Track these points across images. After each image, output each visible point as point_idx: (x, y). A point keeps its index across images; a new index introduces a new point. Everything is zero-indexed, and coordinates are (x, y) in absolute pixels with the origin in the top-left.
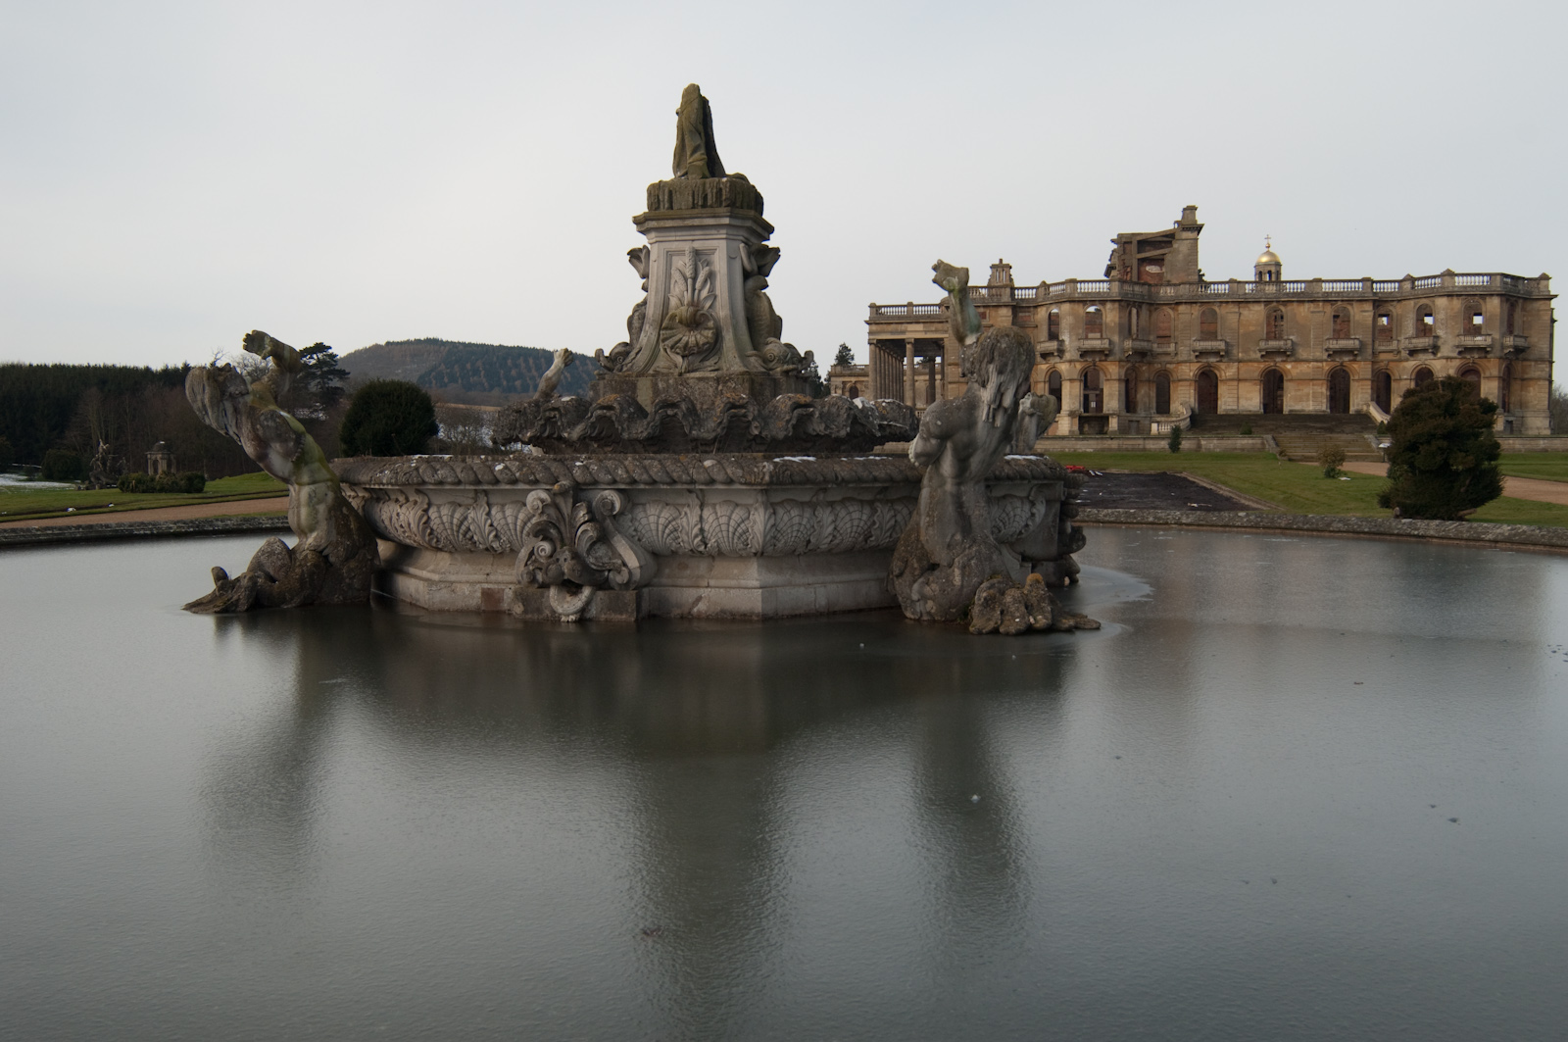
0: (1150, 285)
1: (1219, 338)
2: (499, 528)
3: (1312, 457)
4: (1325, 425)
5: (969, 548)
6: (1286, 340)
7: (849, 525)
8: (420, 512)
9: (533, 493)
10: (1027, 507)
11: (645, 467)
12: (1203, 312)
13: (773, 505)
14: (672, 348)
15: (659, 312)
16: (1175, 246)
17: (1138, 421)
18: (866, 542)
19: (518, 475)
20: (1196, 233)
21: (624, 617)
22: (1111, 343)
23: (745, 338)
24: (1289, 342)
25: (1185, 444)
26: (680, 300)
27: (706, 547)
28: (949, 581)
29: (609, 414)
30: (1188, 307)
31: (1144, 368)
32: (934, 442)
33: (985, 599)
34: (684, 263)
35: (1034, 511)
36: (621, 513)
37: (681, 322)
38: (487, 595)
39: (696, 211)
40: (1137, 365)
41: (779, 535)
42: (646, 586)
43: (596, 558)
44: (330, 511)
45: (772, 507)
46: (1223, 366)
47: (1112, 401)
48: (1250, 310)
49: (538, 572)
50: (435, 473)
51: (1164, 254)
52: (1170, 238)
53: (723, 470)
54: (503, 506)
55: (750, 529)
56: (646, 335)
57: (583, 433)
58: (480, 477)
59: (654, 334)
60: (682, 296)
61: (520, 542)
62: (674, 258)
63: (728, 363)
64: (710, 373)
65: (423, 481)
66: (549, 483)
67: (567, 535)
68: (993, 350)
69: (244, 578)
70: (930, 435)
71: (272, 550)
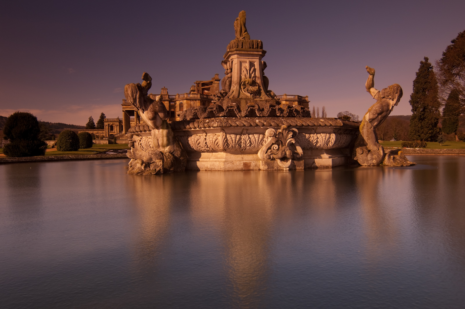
0: (208, 96)
2: (252, 142)
9: (269, 129)
15: (239, 80)
16: (213, 85)
19: (265, 123)
20: (219, 82)
21: (300, 168)
27: (316, 147)
32: (376, 115)
38: (245, 165)
44: (173, 139)
49: (271, 155)
50: (235, 122)
51: (210, 87)
52: (211, 83)
53: (328, 122)
54: (253, 134)
55: (330, 141)
56: (234, 87)
57: (246, 114)
58: (252, 124)
59: (238, 86)
60: (246, 75)
61: (258, 146)
62: (242, 63)
63: (264, 96)
64: (261, 99)
65: (231, 126)
66: (275, 126)
67: (284, 143)
68: (397, 90)
69: (157, 162)
70: (376, 113)
71: (156, 153)
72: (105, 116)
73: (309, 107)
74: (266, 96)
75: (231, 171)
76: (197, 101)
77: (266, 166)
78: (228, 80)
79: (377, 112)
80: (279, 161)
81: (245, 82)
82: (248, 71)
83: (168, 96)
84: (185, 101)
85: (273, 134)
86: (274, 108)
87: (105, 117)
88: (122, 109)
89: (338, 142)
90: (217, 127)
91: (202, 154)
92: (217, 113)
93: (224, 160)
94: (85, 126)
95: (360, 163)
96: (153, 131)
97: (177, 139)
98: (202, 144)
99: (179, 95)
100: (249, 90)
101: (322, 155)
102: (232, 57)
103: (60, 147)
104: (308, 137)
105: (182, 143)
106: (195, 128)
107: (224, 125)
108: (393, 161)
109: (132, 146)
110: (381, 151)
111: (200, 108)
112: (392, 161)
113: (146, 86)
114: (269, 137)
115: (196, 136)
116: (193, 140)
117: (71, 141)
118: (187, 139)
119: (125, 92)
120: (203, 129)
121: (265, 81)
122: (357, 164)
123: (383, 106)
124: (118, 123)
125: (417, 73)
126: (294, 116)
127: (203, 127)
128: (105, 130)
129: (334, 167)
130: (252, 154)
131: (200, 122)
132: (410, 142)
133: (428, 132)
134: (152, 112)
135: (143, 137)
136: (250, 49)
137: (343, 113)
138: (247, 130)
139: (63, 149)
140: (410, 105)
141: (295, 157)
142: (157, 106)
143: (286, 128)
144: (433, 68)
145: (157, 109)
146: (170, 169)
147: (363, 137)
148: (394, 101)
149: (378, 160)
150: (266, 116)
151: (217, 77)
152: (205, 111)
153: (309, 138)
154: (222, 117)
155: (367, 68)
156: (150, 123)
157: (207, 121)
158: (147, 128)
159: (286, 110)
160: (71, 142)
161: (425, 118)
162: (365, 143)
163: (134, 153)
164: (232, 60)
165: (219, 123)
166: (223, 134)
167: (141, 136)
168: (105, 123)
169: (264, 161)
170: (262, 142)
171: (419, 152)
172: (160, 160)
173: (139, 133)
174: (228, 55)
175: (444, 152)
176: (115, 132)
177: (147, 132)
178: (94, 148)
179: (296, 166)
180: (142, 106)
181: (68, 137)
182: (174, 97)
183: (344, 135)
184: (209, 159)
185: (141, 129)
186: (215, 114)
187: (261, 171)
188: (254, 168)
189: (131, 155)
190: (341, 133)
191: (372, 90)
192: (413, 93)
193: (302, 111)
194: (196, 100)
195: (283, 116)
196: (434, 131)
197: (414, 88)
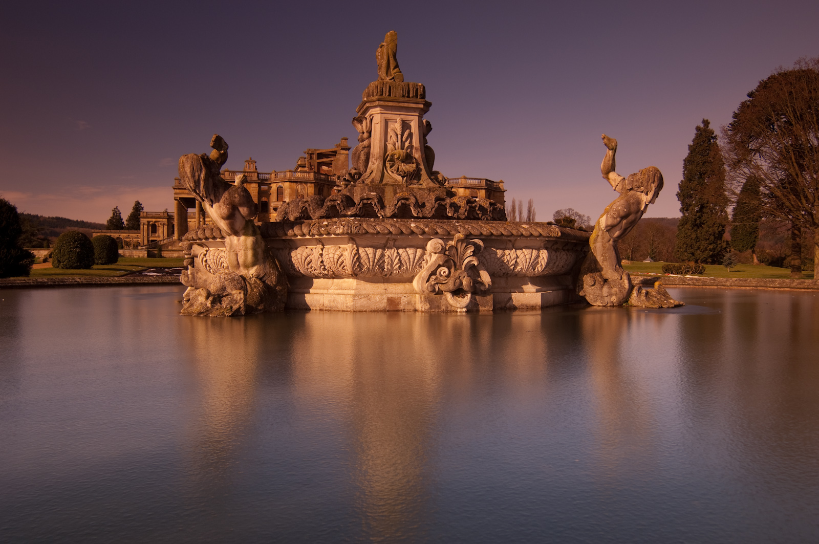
2: (403, 261)
16: (337, 157)
19: (426, 230)
20: (347, 151)
21: (486, 308)
26: (393, 146)
27: (515, 272)
32: (618, 219)
44: (264, 253)
49: (437, 285)
50: (374, 227)
51: (332, 161)
52: (334, 153)
53: (535, 230)
54: (405, 248)
55: (539, 262)
56: (374, 164)
57: (393, 212)
58: (404, 230)
59: (381, 163)
60: (395, 144)
61: (413, 269)
62: (389, 123)
63: (425, 181)
64: (420, 187)
65: (367, 232)
66: (444, 235)
67: (458, 264)
68: (654, 177)
69: (234, 294)
70: (619, 216)
71: (232, 278)
72: (142, 206)
73: (505, 200)
74: (430, 180)
75: (365, 311)
76: (309, 185)
77: (428, 304)
78: (362, 152)
79: (619, 214)
80: (449, 296)
81: (393, 156)
82: (399, 136)
83: (256, 174)
84: (287, 184)
85: (441, 248)
86: (443, 203)
87: (143, 209)
88: (173, 196)
89: (552, 265)
90: (343, 234)
91: (315, 281)
92: (343, 208)
93: (353, 292)
94: (106, 223)
95: (589, 301)
96: (227, 240)
97: (271, 254)
98: (316, 264)
99: (276, 175)
100: (400, 170)
101: (524, 287)
102: (372, 111)
103: (59, 261)
104: (500, 254)
105: (279, 261)
106: (304, 235)
107: (354, 230)
108: (646, 299)
109: (190, 264)
110: (626, 282)
111: (313, 200)
112: (644, 298)
113: (217, 159)
114: (432, 254)
115: (304, 250)
116: (299, 256)
117: (78, 250)
118: (289, 254)
119: (179, 169)
120: (317, 237)
121: (429, 155)
122: (584, 303)
123: (629, 204)
124: (165, 220)
125: (690, 146)
126: (477, 216)
127: (317, 233)
128: (142, 233)
129: (544, 307)
130: (403, 282)
131: (312, 225)
132: (677, 264)
133: (708, 248)
134: (228, 205)
135: (211, 249)
136: (403, 99)
137: (564, 212)
138: (395, 240)
139: (63, 265)
140: (679, 200)
141: (477, 289)
142: (236, 195)
143: (463, 238)
144: (716, 139)
145: (237, 200)
146: (257, 306)
147: (595, 256)
148: (649, 195)
149: (621, 296)
150: (429, 216)
151: (345, 144)
152: (322, 205)
153: (501, 257)
154: (351, 216)
155: (604, 138)
156: (223, 225)
157: (325, 223)
158: (219, 233)
159: (463, 207)
160: (78, 253)
161: (703, 224)
162: (598, 267)
163: (193, 277)
164: (370, 116)
165: (346, 228)
166: (352, 246)
167: (207, 247)
168: (141, 219)
169: (423, 296)
170: (420, 262)
171: (690, 282)
172: (240, 291)
173: (203, 241)
174: (365, 107)
175: (733, 284)
176: (159, 237)
177: (218, 240)
178: (120, 264)
179: (478, 305)
180: (209, 195)
181: (74, 243)
182: (268, 176)
183: (563, 253)
184: (327, 290)
185: (208, 234)
186: (340, 211)
187: (417, 313)
188: (406, 308)
189: (188, 280)
190: (557, 249)
191: (612, 175)
192: (683, 179)
193: (491, 208)
194: (306, 183)
195: (458, 216)
196: (717, 247)
197: (684, 171)
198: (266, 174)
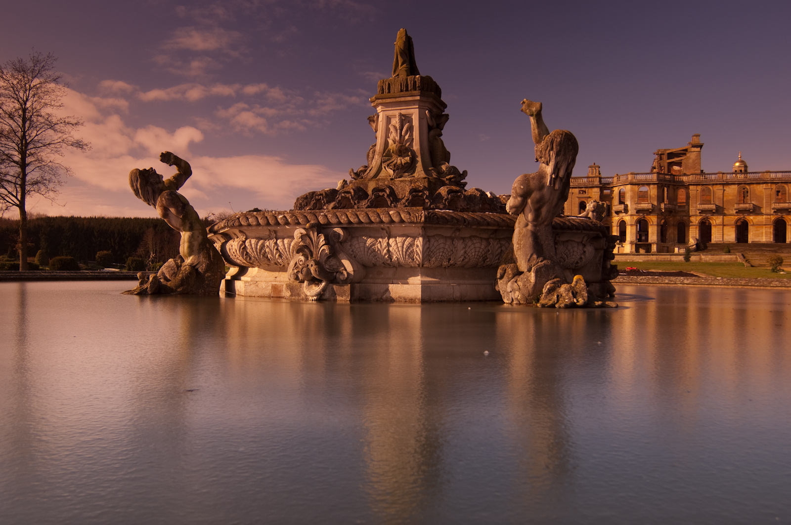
0: (674, 175)
1: (712, 203)
2: (281, 251)
3: (765, 265)
4: (772, 249)
5: (541, 261)
6: (749, 204)
7: (473, 251)
8: (241, 242)
9: (298, 230)
10: (581, 247)
11: (357, 215)
12: (703, 190)
13: (429, 237)
14: (388, 166)
15: (382, 148)
16: (688, 155)
17: (668, 247)
18: (484, 262)
19: (289, 220)
20: (699, 148)
21: (344, 298)
22: (652, 205)
23: (428, 160)
24: (752, 205)
25: (693, 258)
26: (393, 141)
27: (391, 261)
28: (528, 280)
29: (347, 196)
30: (695, 186)
31: (671, 219)
32: (519, 199)
33: (548, 289)
34: (395, 122)
35: (585, 249)
36: (345, 241)
37: (393, 152)
38: (275, 288)
39: (402, 93)
40: (667, 217)
41: (432, 254)
42: (359, 283)
43: (330, 266)
44: (200, 245)
45: (427, 239)
46: (714, 217)
47: (653, 235)
48: (729, 188)
49: (299, 273)
50: (247, 219)
51: (682, 160)
52: (684, 152)
54: (284, 239)
55: (415, 251)
58: (270, 221)
59: (381, 158)
60: (395, 139)
62: (392, 119)
65: (241, 225)
67: (315, 253)
70: (518, 195)
76: (652, 186)
77: (289, 291)
80: (305, 284)
81: (389, 151)
82: (398, 131)
83: (598, 179)
84: (629, 187)
99: (618, 179)
102: (378, 110)
104: (370, 243)
129: (426, 301)
138: (275, 232)
148: (550, 166)
151: (696, 140)
166: (242, 238)
179: (334, 293)
182: (610, 180)
194: (649, 184)
198: (609, 178)
